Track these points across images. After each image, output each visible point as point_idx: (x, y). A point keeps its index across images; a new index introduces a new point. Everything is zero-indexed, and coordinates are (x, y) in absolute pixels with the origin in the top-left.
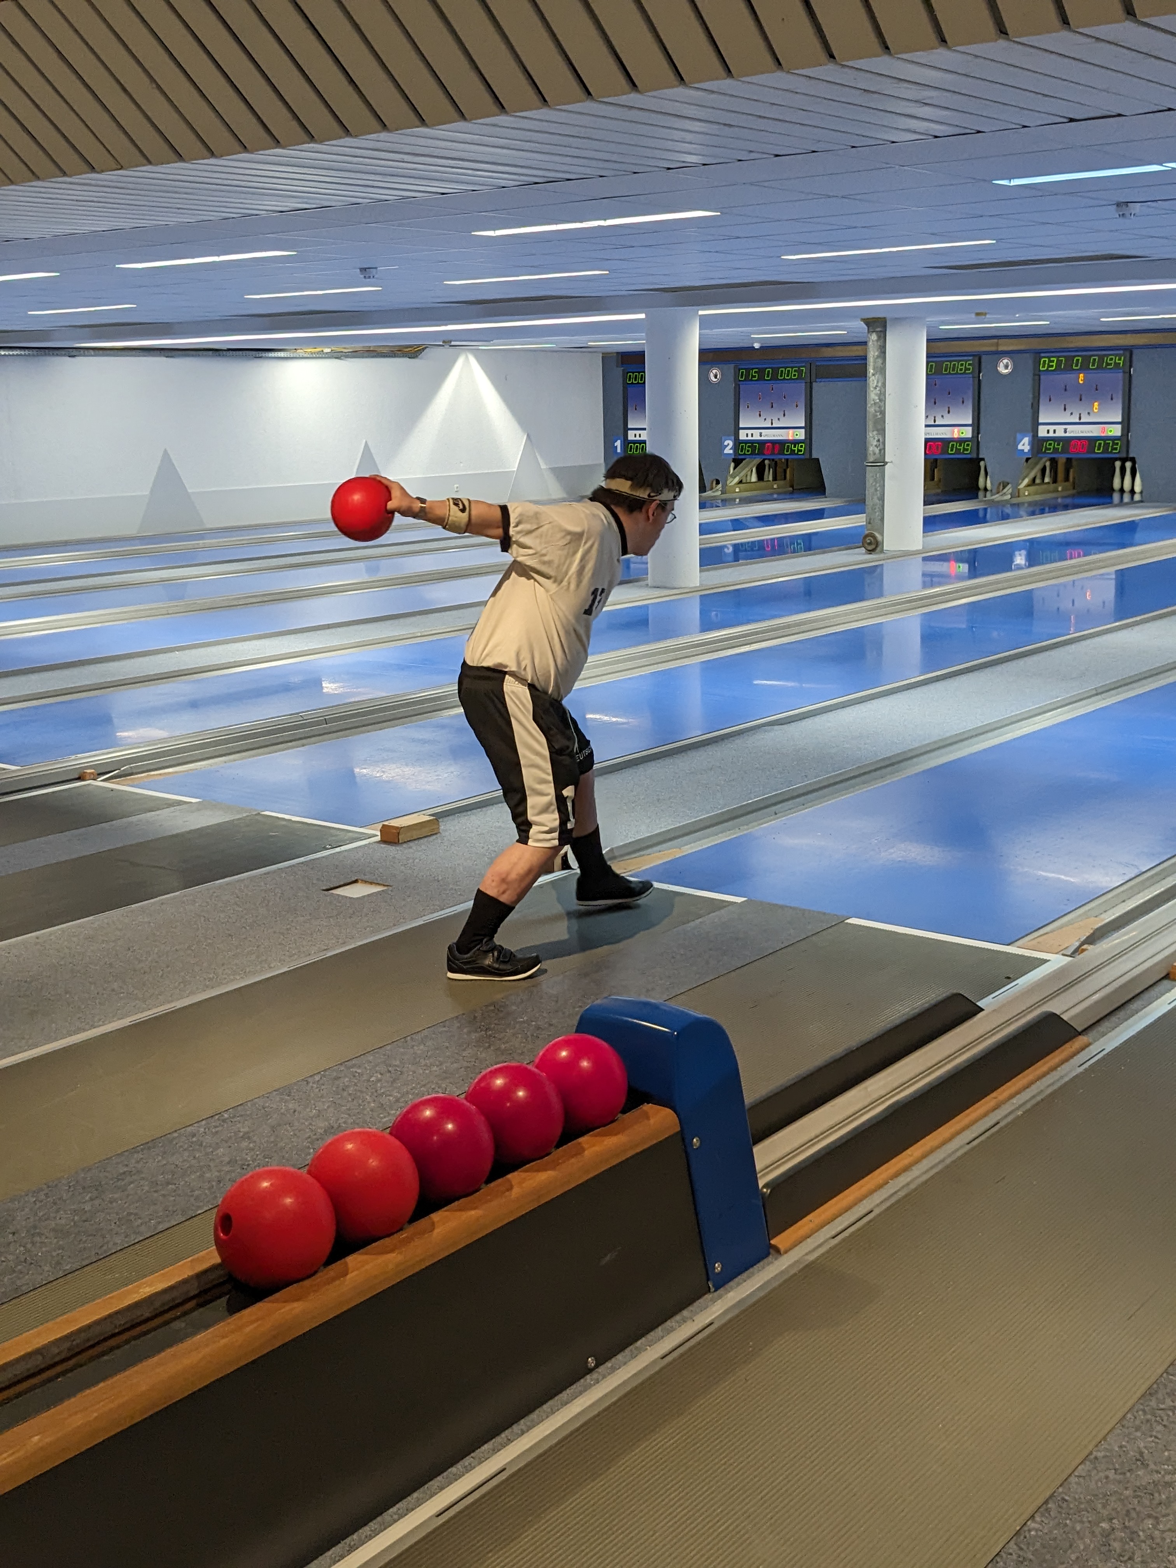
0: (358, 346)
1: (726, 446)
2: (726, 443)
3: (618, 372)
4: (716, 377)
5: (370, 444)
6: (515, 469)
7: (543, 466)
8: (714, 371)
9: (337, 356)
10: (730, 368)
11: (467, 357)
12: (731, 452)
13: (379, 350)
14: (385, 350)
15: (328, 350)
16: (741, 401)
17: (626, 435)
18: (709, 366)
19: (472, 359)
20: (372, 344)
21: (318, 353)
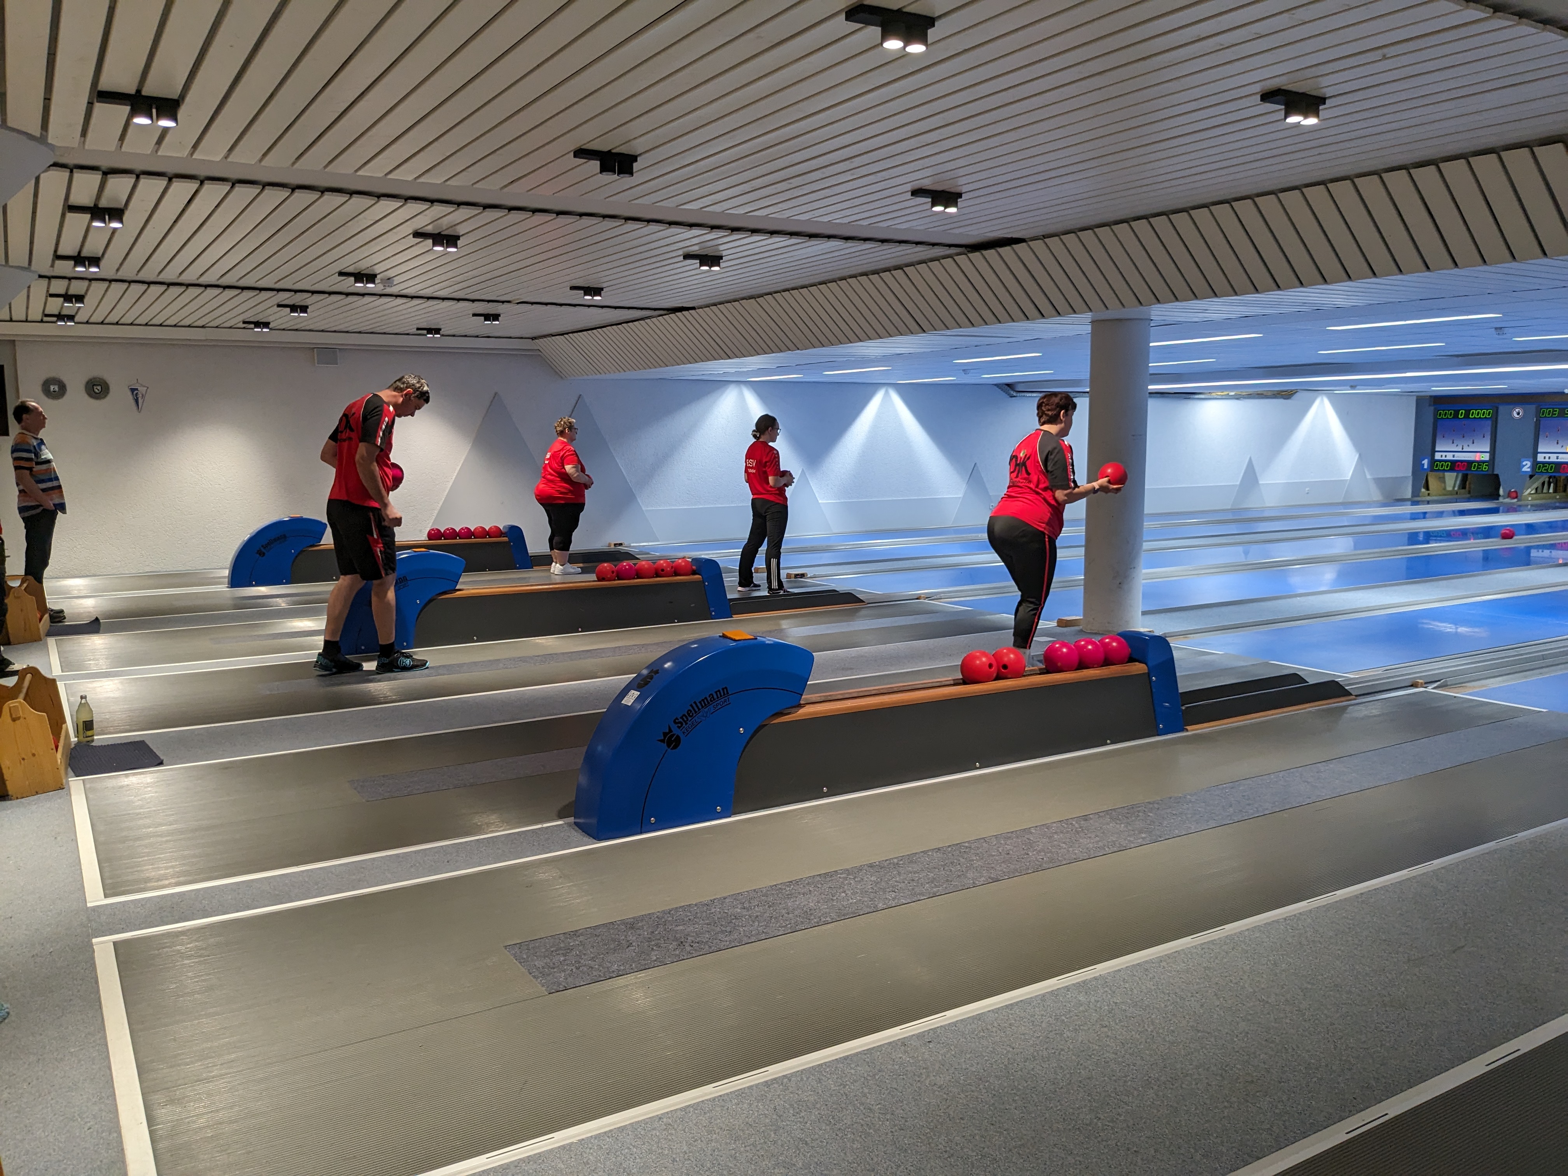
0: (1251, 391)
1: (1524, 466)
2: (1524, 463)
3: (1430, 411)
4: (1518, 414)
5: (1252, 459)
6: (1349, 478)
7: (1369, 477)
8: (1517, 410)
9: (1237, 397)
10: (1532, 408)
11: (1322, 400)
12: (1529, 470)
13: (1265, 393)
14: (1269, 394)
15: (1232, 394)
16: (1541, 433)
17: (1433, 455)
18: (1512, 407)
19: (1326, 401)
20: (1260, 390)
21: (1225, 395)
